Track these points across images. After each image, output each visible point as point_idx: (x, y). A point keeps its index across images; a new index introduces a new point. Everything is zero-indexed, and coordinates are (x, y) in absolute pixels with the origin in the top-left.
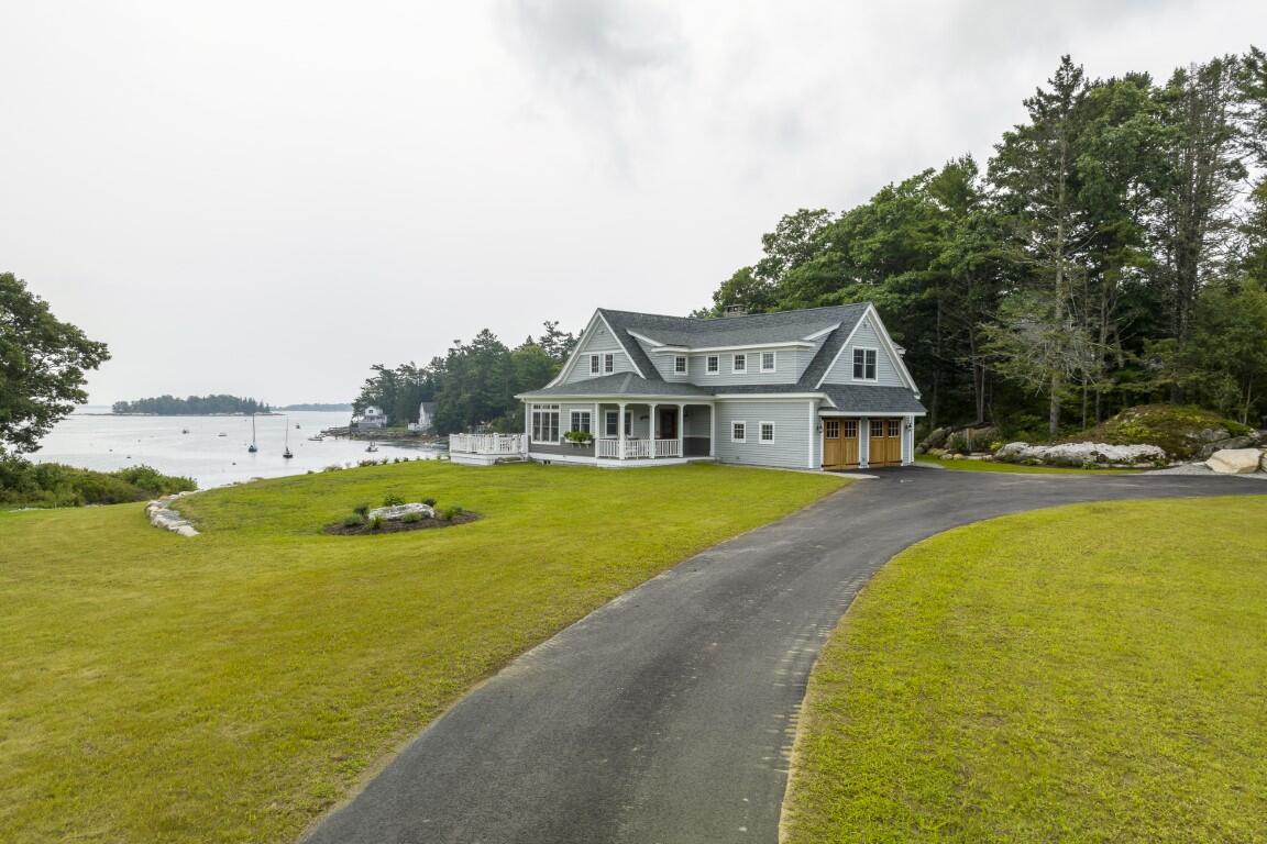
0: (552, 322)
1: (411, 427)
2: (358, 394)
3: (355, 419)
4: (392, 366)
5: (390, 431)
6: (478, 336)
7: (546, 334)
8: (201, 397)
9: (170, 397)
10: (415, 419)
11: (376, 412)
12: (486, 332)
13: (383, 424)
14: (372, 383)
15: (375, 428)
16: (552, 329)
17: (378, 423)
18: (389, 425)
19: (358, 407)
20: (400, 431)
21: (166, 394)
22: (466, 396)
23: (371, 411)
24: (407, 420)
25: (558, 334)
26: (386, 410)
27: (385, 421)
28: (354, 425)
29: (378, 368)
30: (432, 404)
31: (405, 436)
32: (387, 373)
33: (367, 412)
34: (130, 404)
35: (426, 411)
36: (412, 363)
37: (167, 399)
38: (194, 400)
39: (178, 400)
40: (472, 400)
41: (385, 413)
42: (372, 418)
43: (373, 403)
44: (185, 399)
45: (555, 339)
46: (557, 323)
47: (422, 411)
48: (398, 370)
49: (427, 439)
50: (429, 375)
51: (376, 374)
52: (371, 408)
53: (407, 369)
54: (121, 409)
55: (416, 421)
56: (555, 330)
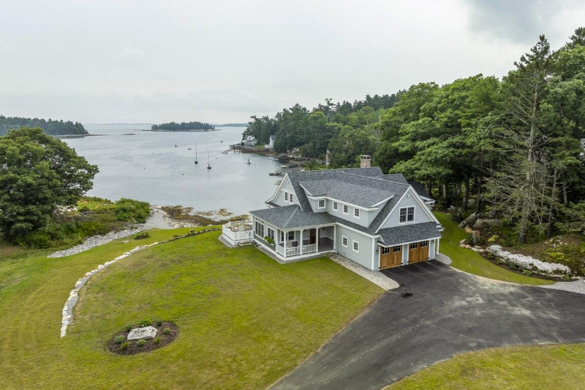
1: (266, 146)
3: (243, 141)
4: (259, 117)
5: (258, 148)
6: (294, 107)
7: (326, 105)
9: (174, 123)
10: (268, 143)
11: (252, 138)
12: (297, 105)
13: (255, 144)
14: (251, 124)
15: (251, 145)
16: (329, 102)
17: (253, 143)
18: (258, 144)
19: (245, 135)
20: (262, 148)
21: (172, 121)
22: (288, 135)
23: (250, 138)
24: (264, 143)
25: (332, 104)
26: (256, 137)
27: (256, 142)
28: (243, 144)
29: (253, 117)
30: (275, 136)
31: (263, 151)
32: (257, 119)
33: (248, 139)
34: (158, 126)
35: (272, 140)
36: (268, 116)
37: (173, 124)
38: (183, 124)
39: (177, 124)
40: (290, 137)
41: (256, 138)
42: (250, 141)
43: (251, 134)
44: (180, 124)
45: (330, 107)
46: (331, 99)
47: (271, 139)
48: (262, 119)
49: (271, 153)
50: (275, 121)
51: (253, 120)
52: (250, 136)
53: (266, 118)
54: (155, 128)
55: (268, 144)
56: (330, 103)
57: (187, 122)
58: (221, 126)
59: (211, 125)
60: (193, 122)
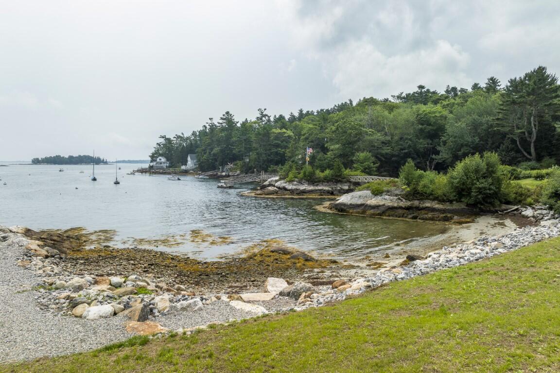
0: (263, 109)
1: (183, 167)
2: (153, 150)
3: (151, 164)
4: (171, 136)
5: (171, 170)
6: (224, 115)
7: (259, 116)
8: (74, 156)
10: (185, 163)
11: (163, 160)
12: (227, 113)
13: (166, 166)
14: (160, 145)
15: (162, 168)
16: (262, 113)
17: (164, 166)
18: (170, 167)
19: (153, 157)
20: (177, 169)
22: (216, 150)
23: (160, 159)
24: (180, 164)
25: (265, 116)
27: (168, 165)
28: (151, 167)
29: (163, 137)
30: (195, 155)
31: (180, 172)
32: (168, 140)
33: (158, 160)
34: (40, 159)
35: (191, 159)
36: (183, 134)
37: (58, 157)
38: (71, 157)
39: (63, 157)
41: (168, 160)
42: (161, 163)
43: (162, 155)
44: (67, 157)
45: (264, 118)
46: (265, 109)
47: (189, 159)
48: (174, 138)
49: (191, 174)
50: (191, 140)
51: (162, 141)
52: (160, 158)
53: (178, 137)
54: (36, 162)
55: (186, 165)
56: (264, 114)
57: (75, 155)
58: (113, 162)
59: (103, 160)
60: (82, 155)
